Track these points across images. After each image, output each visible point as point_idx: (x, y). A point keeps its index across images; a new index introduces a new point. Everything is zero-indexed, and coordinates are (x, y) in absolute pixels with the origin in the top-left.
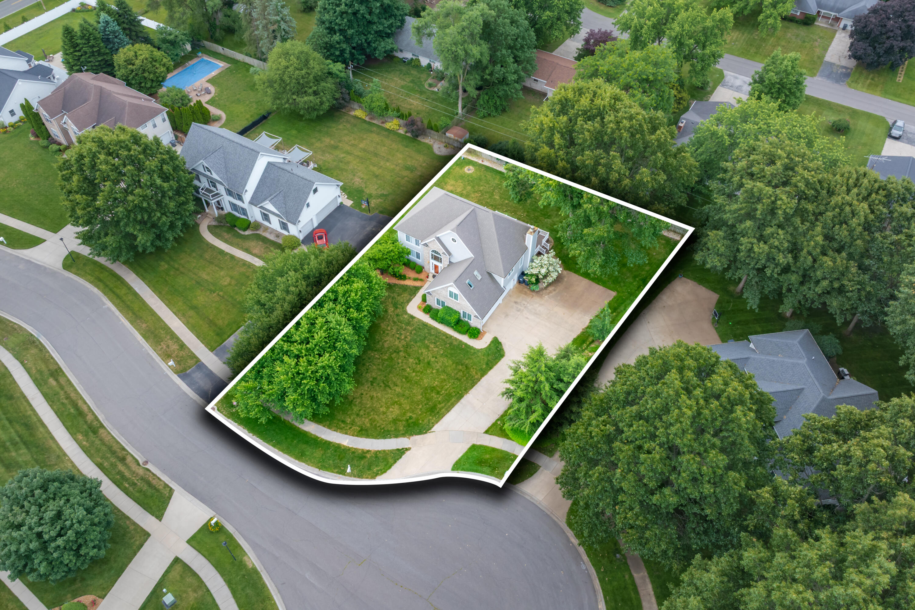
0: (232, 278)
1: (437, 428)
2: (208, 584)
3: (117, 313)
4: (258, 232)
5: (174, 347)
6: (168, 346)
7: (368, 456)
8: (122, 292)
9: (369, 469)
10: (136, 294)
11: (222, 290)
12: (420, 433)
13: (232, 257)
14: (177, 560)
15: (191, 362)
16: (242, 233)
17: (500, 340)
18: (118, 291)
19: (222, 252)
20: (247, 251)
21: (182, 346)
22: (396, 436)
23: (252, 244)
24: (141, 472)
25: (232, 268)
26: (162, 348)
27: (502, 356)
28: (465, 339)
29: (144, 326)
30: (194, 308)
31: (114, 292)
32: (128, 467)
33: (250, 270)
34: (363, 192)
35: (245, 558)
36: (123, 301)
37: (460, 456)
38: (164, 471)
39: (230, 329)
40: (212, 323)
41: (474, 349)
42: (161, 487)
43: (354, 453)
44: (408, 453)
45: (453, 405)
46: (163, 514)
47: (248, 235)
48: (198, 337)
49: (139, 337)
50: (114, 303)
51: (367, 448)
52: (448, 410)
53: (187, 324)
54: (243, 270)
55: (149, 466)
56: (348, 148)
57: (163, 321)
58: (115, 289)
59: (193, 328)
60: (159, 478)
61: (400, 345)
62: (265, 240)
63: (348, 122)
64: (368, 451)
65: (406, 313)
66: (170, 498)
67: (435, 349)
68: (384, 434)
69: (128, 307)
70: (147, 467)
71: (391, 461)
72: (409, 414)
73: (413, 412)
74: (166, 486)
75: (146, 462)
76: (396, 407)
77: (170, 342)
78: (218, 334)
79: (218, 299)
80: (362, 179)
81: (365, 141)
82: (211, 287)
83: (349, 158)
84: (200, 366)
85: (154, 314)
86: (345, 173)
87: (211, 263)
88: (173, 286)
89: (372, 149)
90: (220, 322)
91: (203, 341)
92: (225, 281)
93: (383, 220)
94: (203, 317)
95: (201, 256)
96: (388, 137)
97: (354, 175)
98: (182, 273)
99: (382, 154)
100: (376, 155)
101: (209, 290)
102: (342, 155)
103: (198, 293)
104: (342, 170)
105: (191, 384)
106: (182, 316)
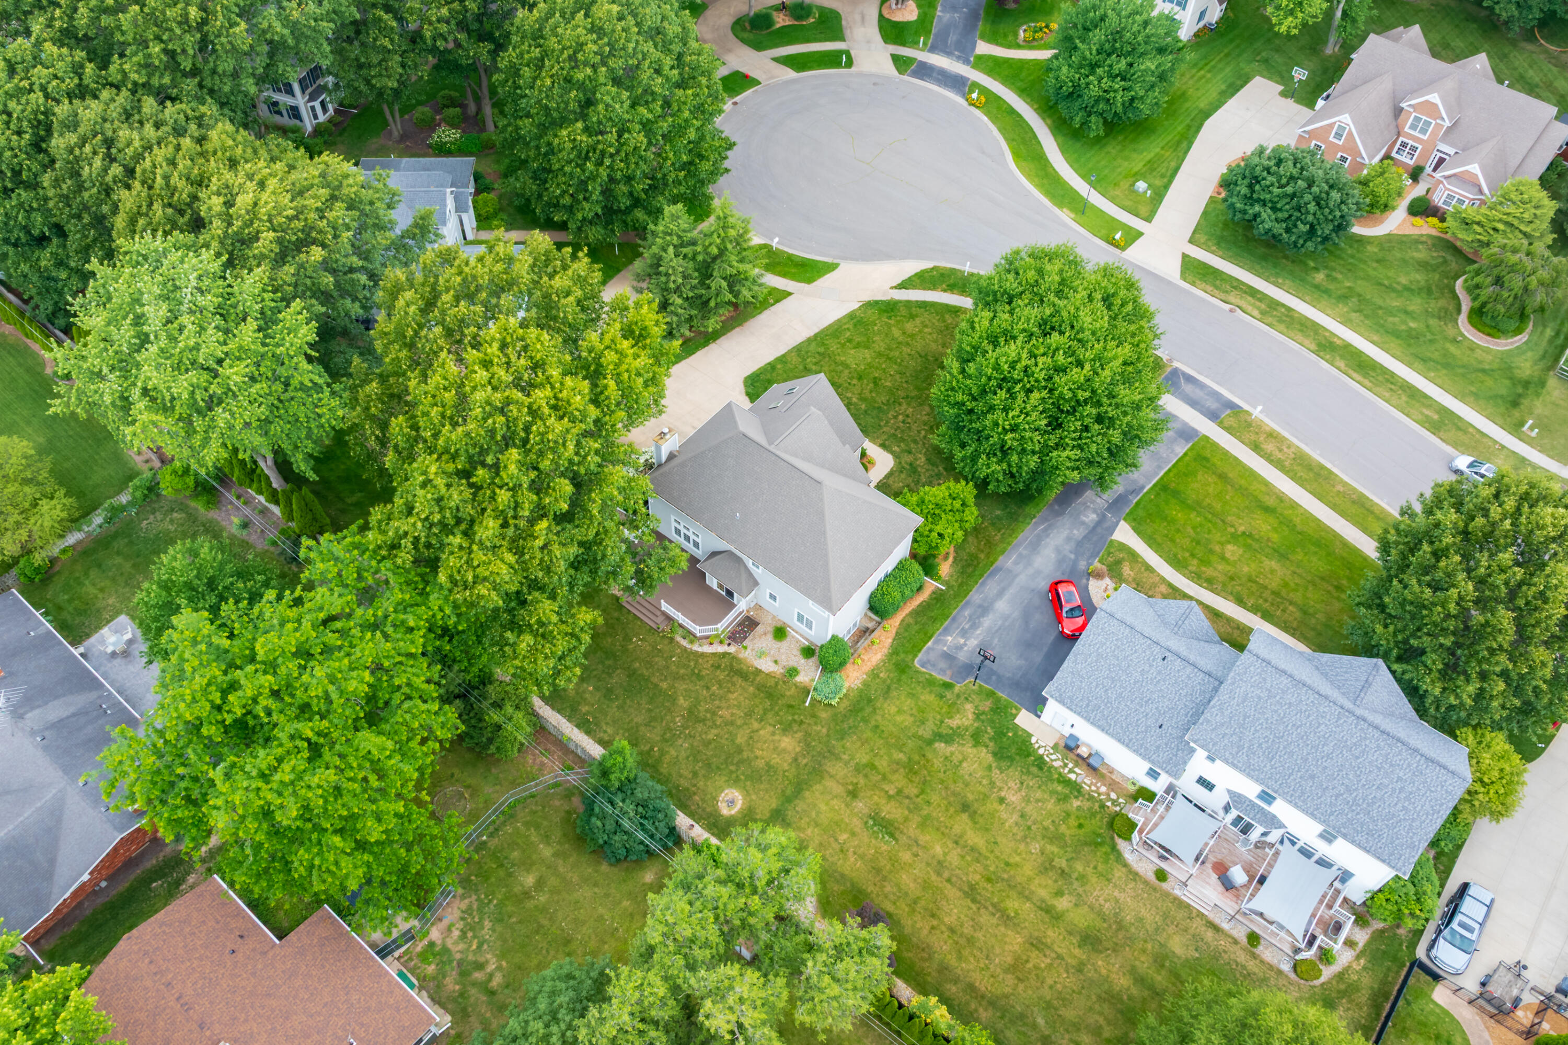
0: (1223, 558)
1: (855, 305)
5: (1269, 447)
6: (1281, 450)
7: (943, 285)
9: (942, 274)
11: (1232, 535)
12: (876, 302)
14: (1147, 219)
15: (1232, 422)
17: (746, 399)
21: (1257, 447)
22: (908, 301)
24: (1233, 300)
26: (1289, 448)
27: (748, 378)
29: (1340, 488)
30: (1267, 510)
32: (1252, 305)
34: (995, 754)
37: (828, 275)
38: (1204, 301)
42: (1198, 283)
44: (892, 283)
45: (830, 326)
46: (1183, 259)
48: (1236, 459)
51: (945, 293)
52: (838, 320)
53: (1266, 484)
55: (1228, 305)
59: (1253, 475)
60: (1206, 292)
61: (904, 406)
64: (943, 289)
65: (896, 456)
66: (1183, 273)
70: (1231, 304)
71: (915, 279)
72: (890, 320)
73: (885, 322)
74: (1193, 284)
75: (1231, 310)
76: (909, 332)
80: (1002, 800)
81: (1009, 960)
82: (1256, 545)
83: (1043, 889)
84: (1213, 416)
85: (1334, 507)
86: (1047, 823)
87: (1276, 593)
88: (1328, 554)
89: (985, 918)
90: (1212, 479)
91: (1226, 453)
92: (1232, 551)
93: (942, 665)
94: (1243, 492)
95: (1305, 613)
96: (944, 969)
97: (1022, 816)
98: (1322, 579)
99: (952, 892)
100: (971, 892)
101: (1254, 540)
102: (1063, 904)
103: (1275, 537)
104: (1056, 838)
105: (1216, 395)
106: (1281, 498)
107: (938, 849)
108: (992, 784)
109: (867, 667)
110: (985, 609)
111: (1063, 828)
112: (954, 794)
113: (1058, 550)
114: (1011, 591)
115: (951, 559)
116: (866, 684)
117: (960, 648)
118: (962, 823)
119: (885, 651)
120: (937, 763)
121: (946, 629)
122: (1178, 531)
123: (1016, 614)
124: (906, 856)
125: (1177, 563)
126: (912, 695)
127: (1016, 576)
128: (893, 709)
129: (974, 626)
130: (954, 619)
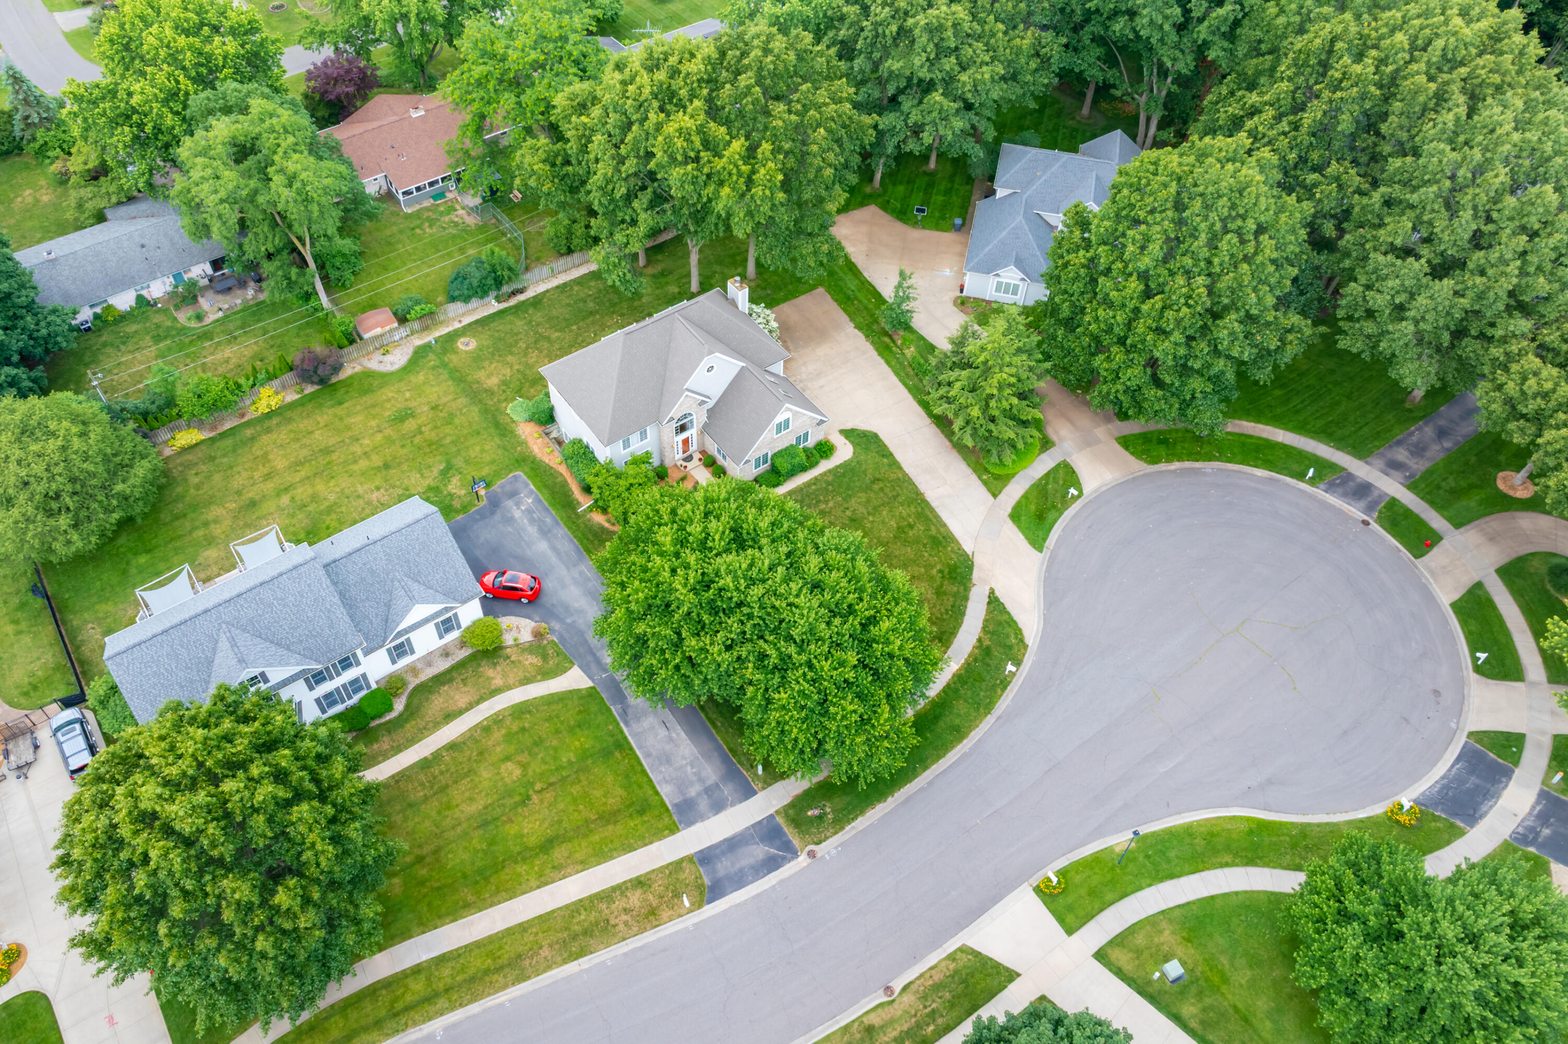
0: (508, 758)
1: (968, 547)
2: (1151, 912)
3: (474, 1008)
4: (411, 687)
5: (635, 899)
6: (625, 910)
7: (987, 643)
8: (417, 987)
9: (1010, 647)
10: (442, 960)
11: (532, 784)
12: (970, 568)
13: (452, 747)
14: (1101, 956)
15: (688, 873)
16: (393, 715)
17: (848, 426)
18: (409, 998)
19: (425, 764)
20: (449, 717)
21: (640, 883)
22: (966, 599)
23: (437, 704)
24: (908, 999)
25: (481, 754)
26: (626, 923)
27: (876, 436)
28: (824, 466)
29: (545, 952)
30: (547, 845)
31: (407, 1009)
32: (891, 1022)
33: (508, 721)
35: (1118, 850)
36: (447, 990)
37: (1021, 537)
38: (916, 958)
39: (640, 787)
40: (609, 817)
41: (850, 461)
42: (952, 966)
43: (976, 660)
44: (997, 593)
45: (937, 517)
46: (1007, 969)
47: (407, 707)
48: (631, 849)
49: (572, 968)
50: (441, 1013)
51: (973, 640)
52: (945, 525)
53: (584, 865)
54: (498, 735)
55: (898, 986)
56: (270, 486)
57: (553, 911)
58: (399, 1006)
59: (602, 855)
60: (931, 968)
62: (441, 679)
63: (189, 466)
64: (979, 640)
66: (977, 954)
67: (831, 504)
68: (957, 613)
69: (472, 980)
70: (897, 990)
71: (1005, 617)
72: (934, 571)
73: (932, 567)
74: (951, 957)
75: (888, 990)
77: (620, 904)
78: (641, 812)
79: (549, 796)
80: (378, 488)
81: (271, 457)
82: (509, 802)
83: (302, 493)
84: (705, 858)
85: (523, 928)
86: (343, 509)
87: (444, 789)
88: (465, 876)
89: (304, 452)
90: (613, 802)
91: (645, 842)
92: (511, 772)
93: (508, 488)
94: (583, 830)
95: (411, 805)
96: (290, 420)
97: (359, 497)
98: (437, 851)
99: (332, 441)
100: (327, 451)
101: (516, 805)
102: (285, 500)
103: (512, 830)
104: (329, 510)
105: (739, 881)
106: (560, 871)
107: (366, 441)
108: (393, 487)
109: (531, 442)
110: (545, 532)
111: (334, 516)
112: (399, 464)
113: (580, 612)
114: (554, 559)
115: (607, 525)
116: (518, 436)
117: (518, 504)
118: (377, 460)
119: (539, 456)
120: (430, 461)
121: (540, 501)
122: (557, 732)
123: (529, 553)
124: (373, 423)
125: (521, 710)
126: (493, 462)
127: (568, 569)
128: (487, 447)
129: (532, 521)
130: (547, 510)
